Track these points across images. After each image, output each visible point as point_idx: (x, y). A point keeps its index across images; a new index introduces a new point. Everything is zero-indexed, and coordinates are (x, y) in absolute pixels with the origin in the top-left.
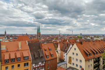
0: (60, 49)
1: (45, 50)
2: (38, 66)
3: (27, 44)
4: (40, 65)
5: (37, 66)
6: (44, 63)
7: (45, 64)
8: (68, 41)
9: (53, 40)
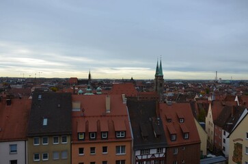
0: (212, 121)
1: (168, 120)
2: (149, 157)
3: (125, 103)
4: (153, 155)
5: (145, 157)
6: (164, 151)
7: (165, 154)
8: (236, 100)
9: (197, 97)
